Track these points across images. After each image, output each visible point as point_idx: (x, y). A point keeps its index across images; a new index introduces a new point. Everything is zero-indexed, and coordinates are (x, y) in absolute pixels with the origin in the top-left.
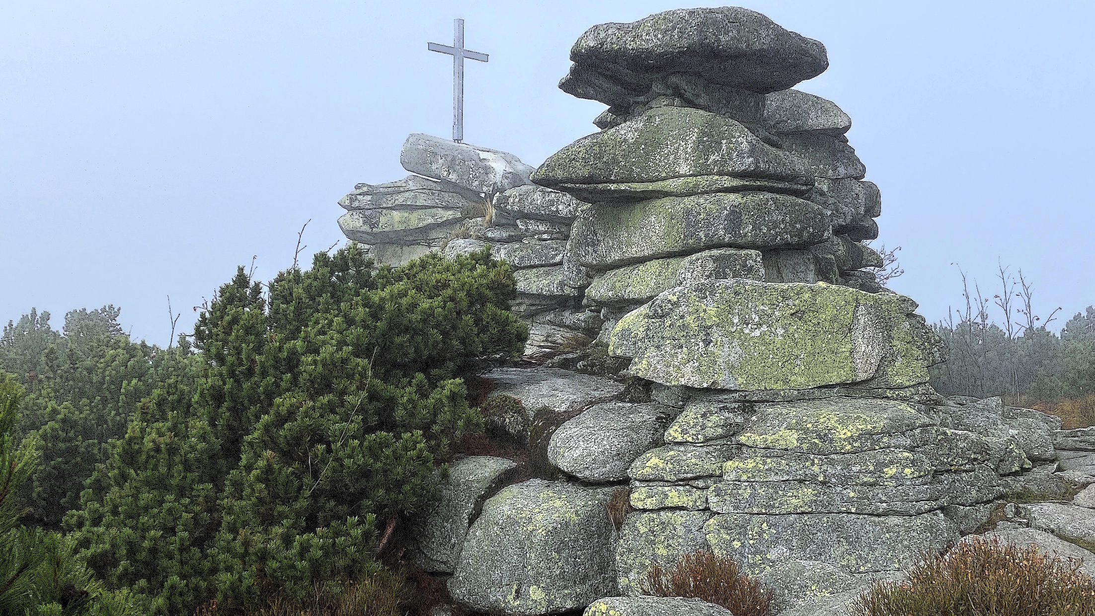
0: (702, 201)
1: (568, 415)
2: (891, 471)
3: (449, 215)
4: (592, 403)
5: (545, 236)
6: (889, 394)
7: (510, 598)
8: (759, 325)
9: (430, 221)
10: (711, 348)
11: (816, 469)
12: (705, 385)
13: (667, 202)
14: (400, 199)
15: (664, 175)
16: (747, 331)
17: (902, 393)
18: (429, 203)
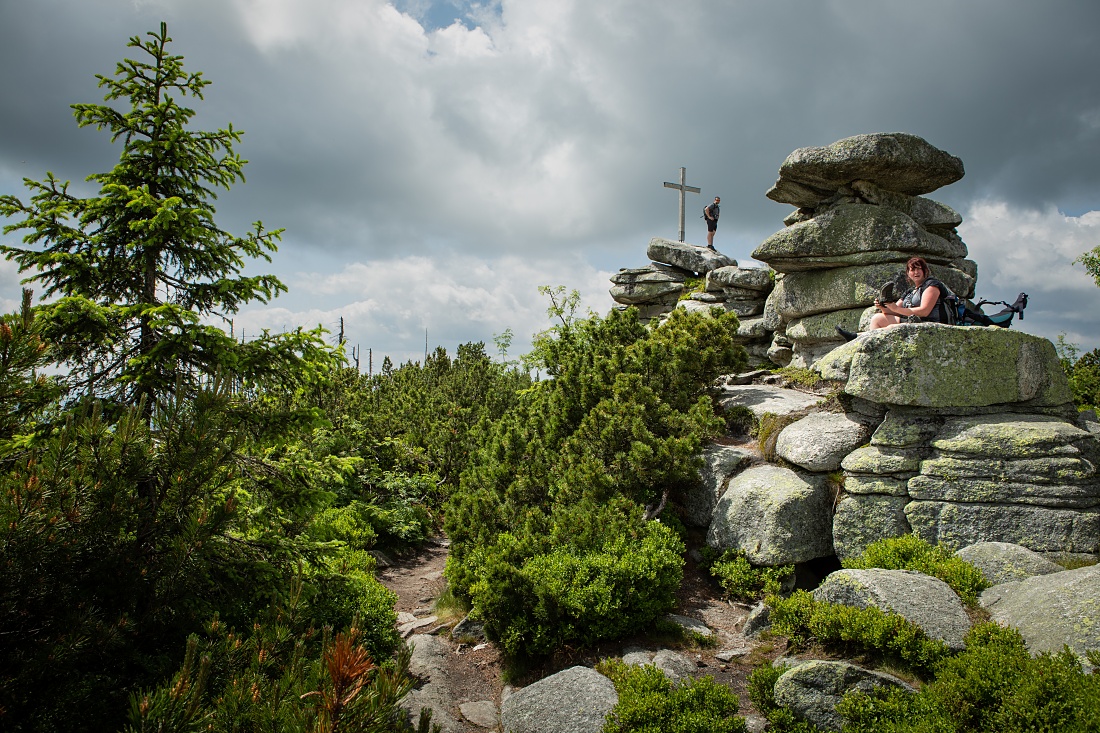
0: (878, 268)
1: (787, 421)
3: (678, 286)
6: (1045, 410)
7: (753, 551)
8: (948, 358)
9: (665, 289)
10: (911, 375)
12: (906, 403)
13: (852, 270)
14: (647, 277)
15: (848, 251)
16: (938, 362)
17: (1055, 410)
18: (664, 279)
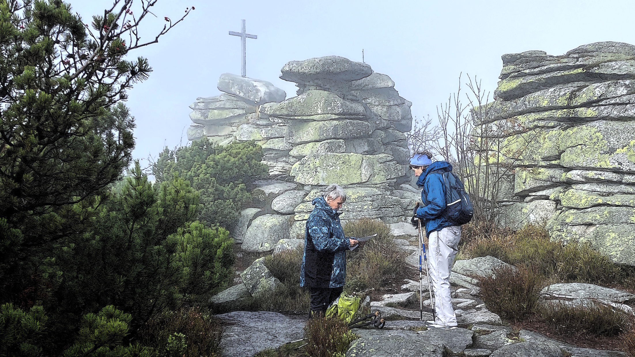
0: (325, 123)
1: (278, 195)
2: (365, 207)
3: (241, 112)
4: (286, 191)
5: (281, 124)
6: (371, 186)
7: (259, 247)
8: (332, 166)
9: (232, 115)
10: (317, 173)
11: (346, 207)
12: (316, 184)
13: (314, 123)
14: (218, 104)
15: (313, 113)
16: (328, 168)
17: (375, 186)
18: (231, 106)
